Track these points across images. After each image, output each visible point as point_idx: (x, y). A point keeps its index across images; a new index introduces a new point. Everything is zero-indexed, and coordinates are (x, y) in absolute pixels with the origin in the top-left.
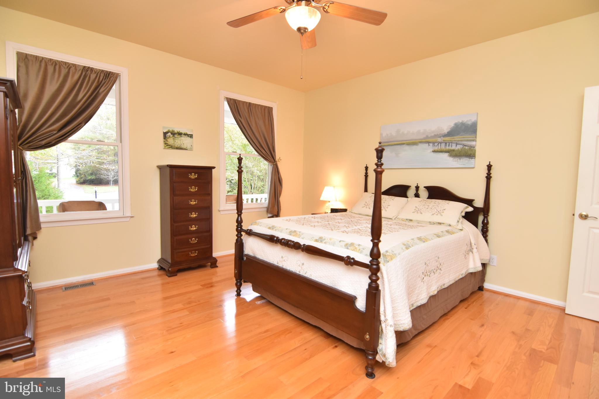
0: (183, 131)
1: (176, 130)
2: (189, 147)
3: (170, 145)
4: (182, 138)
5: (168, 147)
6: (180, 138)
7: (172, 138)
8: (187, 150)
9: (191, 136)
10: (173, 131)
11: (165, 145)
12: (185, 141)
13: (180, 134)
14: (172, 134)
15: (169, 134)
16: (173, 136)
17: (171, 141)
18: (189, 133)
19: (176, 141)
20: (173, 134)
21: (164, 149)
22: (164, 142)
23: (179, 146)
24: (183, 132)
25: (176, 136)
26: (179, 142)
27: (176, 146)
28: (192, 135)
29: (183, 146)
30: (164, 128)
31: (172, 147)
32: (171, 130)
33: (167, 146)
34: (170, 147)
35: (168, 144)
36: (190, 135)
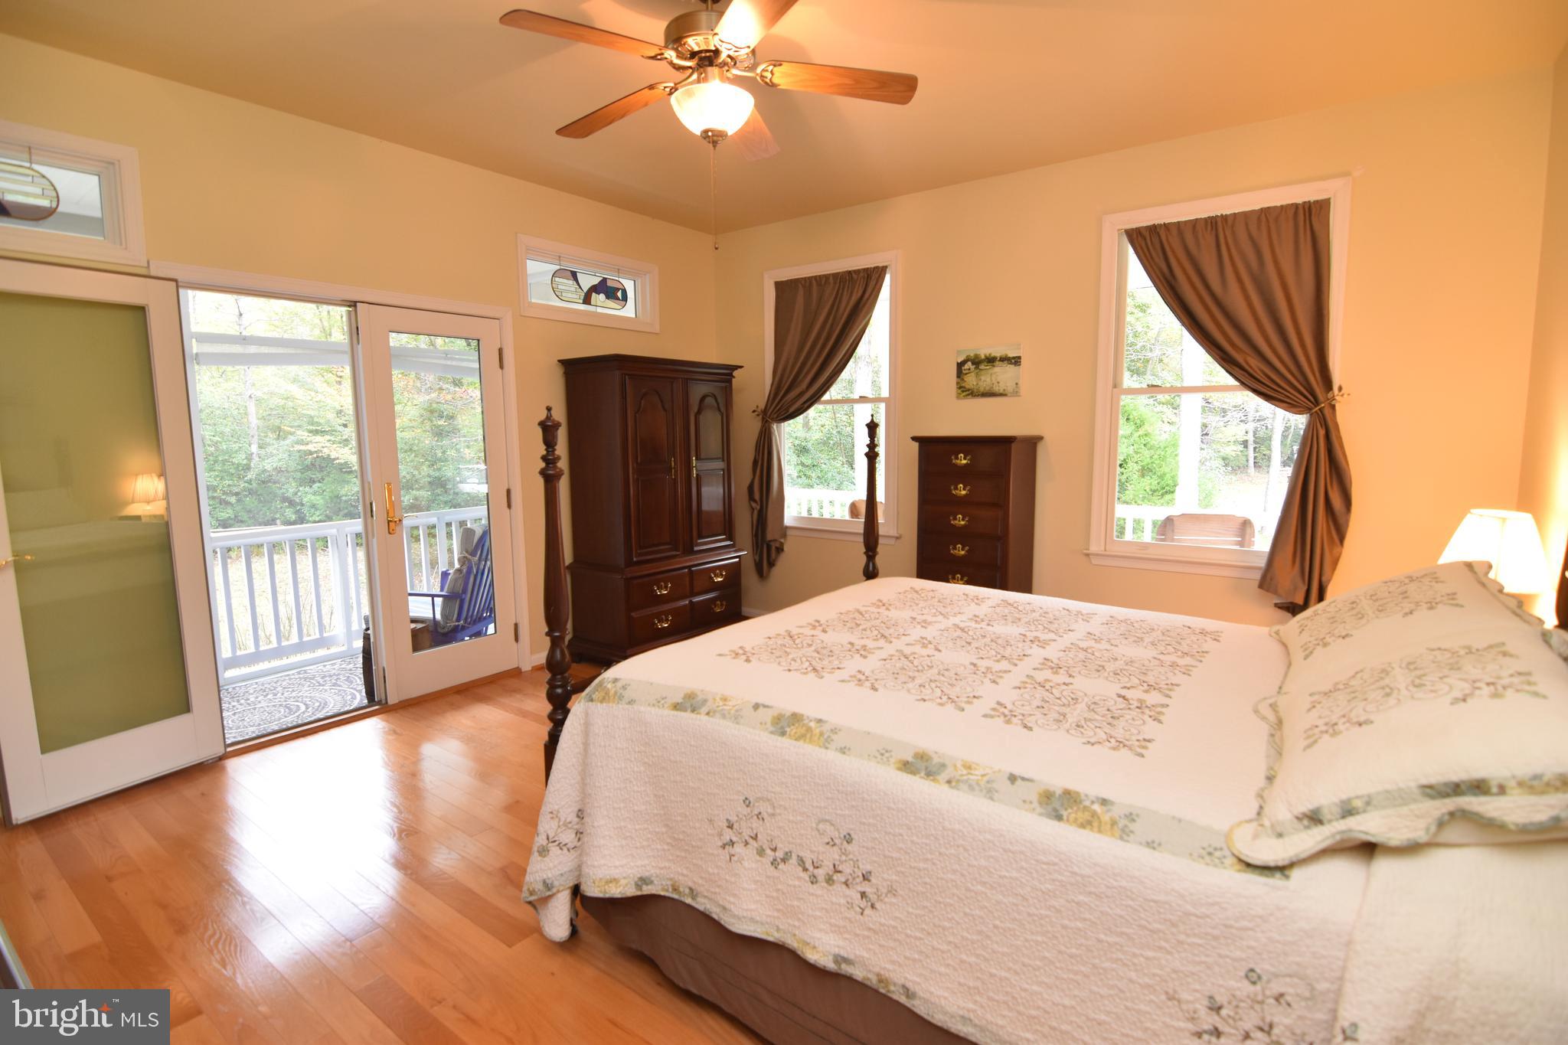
0: (997, 352)
1: (983, 353)
2: (1010, 388)
3: (969, 390)
4: (996, 369)
5: (964, 394)
6: (991, 371)
7: (973, 374)
8: (1005, 395)
9: (1016, 361)
10: (977, 356)
11: (960, 391)
12: (1002, 376)
13: (991, 360)
14: (973, 364)
15: (969, 365)
16: (976, 368)
17: (971, 381)
18: (1011, 355)
19: (983, 378)
20: (977, 362)
21: (958, 398)
22: (958, 383)
23: (987, 388)
24: (998, 355)
25: (982, 367)
26: (988, 380)
27: (982, 389)
28: (1019, 358)
29: (996, 389)
30: (959, 353)
31: (972, 393)
32: (972, 355)
33: (963, 391)
34: (968, 395)
35: (964, 387)
36: (1014, 358)
